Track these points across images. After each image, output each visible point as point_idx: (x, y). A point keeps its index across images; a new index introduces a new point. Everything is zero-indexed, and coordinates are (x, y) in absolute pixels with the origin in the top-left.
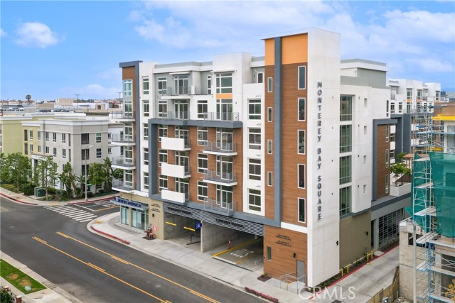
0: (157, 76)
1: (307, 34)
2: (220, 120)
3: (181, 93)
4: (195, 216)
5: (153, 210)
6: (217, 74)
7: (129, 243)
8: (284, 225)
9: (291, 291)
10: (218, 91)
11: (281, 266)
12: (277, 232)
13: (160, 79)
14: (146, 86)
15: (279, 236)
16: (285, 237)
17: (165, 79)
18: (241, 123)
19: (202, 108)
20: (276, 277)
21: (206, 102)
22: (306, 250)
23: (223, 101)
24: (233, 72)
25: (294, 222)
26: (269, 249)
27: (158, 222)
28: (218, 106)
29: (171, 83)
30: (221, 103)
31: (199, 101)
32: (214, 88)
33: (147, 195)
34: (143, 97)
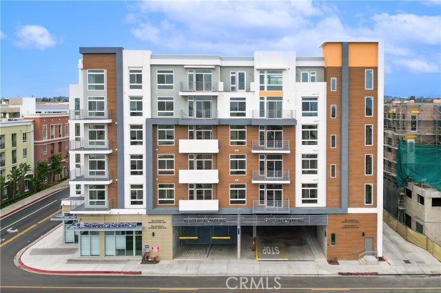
0: (154, 68)
1: (377, 43)
2: (265, 117)
3: (199, 88)
4: (229, 223)
5: (153, 227)
6: (262, 71)
8: (351, 210)
10: (262, 88)
11: (349, 247)
12: (344, 218)
14: (137, 79)
15: (346, 221)
16: (352, 221)
17: (172, 72)
19: (239, 106)
20: (342, 259)
21: (244, 99)
22: (376, 227)
23: (268, 98)
24: (284, 70)
25: (361, 206)
26: (333, 237)
27: (161, 239)
28: (262, 104)
29: (180, 78)
30: (265, 101)
31: (231, 99)
32: (255, 85)
33: (143, 212)
34: (128, 92)
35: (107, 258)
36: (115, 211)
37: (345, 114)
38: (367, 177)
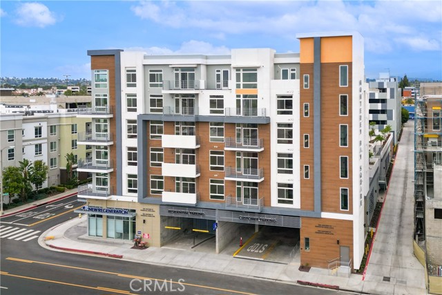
0: (146, 67)
1: (351, 36)
2: (241, 115)
3: (184, 87)
5: (144, 215)
6: (238, 69)
7: (121, 257)
8: (325, 215)
9: (342, 276)
10: (238, 86)
11: (323, 254)
12: (317, 222)
13: (151, 71)
14: (132, 78)
15: (319, 226)
16: (327, 226)
17: (161, 71)
18: (268, 119)
19: (217, 103)
20: (316, 265)
21: (222, 97)
22: (352, 236)
23: (245, 96)
24: (259, 67)
25: (336, 211)
26: (307, 239)
27: (151, 228)
28: (238, 102)
29: (168, 76)
30: (242, 99)
31: (211, 97)
32: (232, 82)
33: (136, 200)
34: (125, 90)
35: (108, 240)
36: (114, 198)
37: (317, 113)
38: (341, 180)
